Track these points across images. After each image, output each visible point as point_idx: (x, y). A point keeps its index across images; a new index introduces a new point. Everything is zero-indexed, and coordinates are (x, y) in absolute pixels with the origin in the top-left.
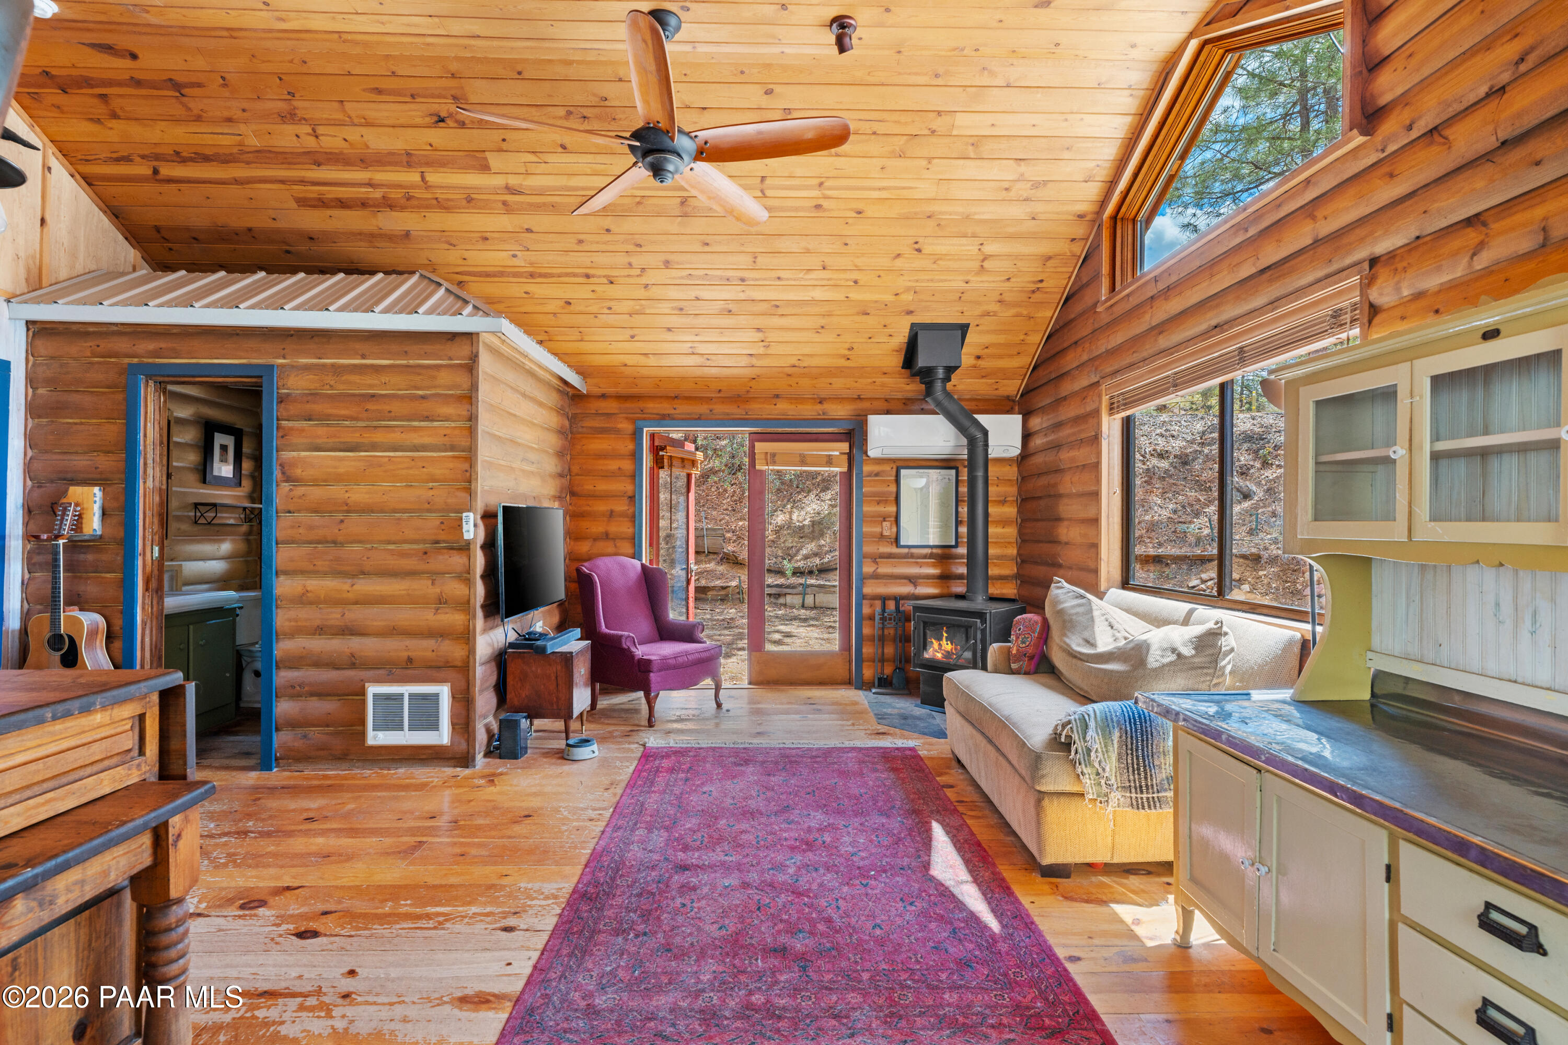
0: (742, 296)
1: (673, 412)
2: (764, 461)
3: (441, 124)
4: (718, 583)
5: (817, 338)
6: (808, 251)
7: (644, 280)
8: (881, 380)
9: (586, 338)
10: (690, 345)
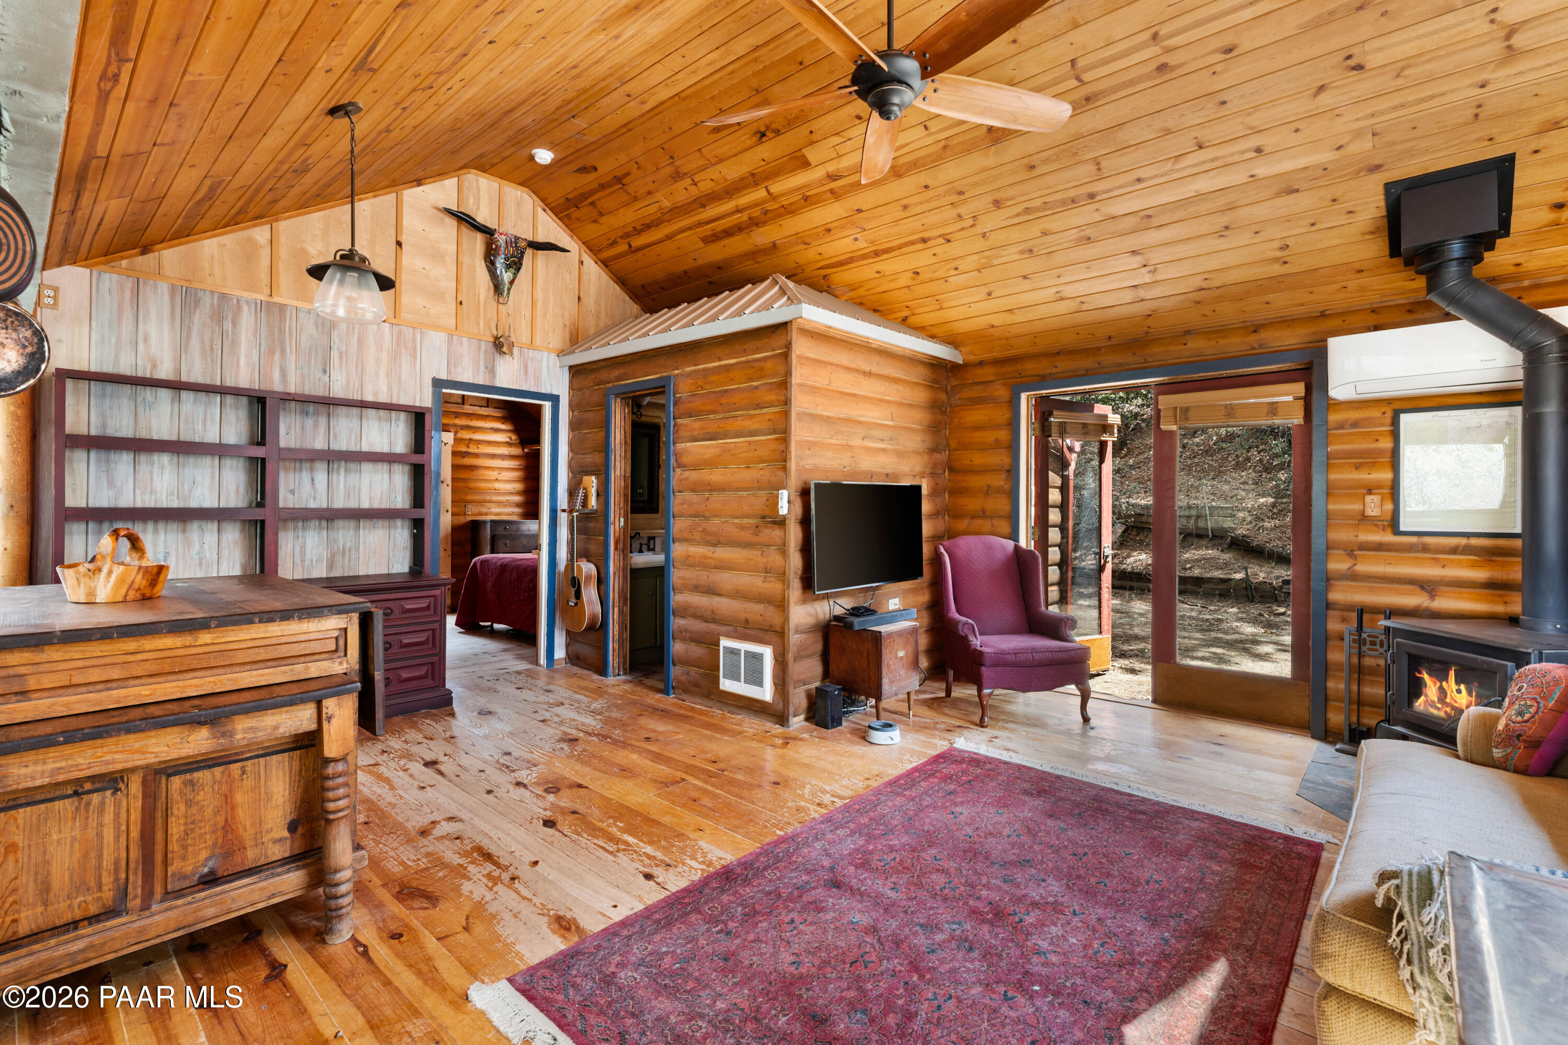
0: (1097, 217)
1: (1054, 370)
2: (1172, 419)
3: (764, 139)
4: (1218, 574)
5: (1221, 244)
6: (1168, 132)
7: (979, 229)
8: (1354, 283)
9: (945, 305)
10: (1055, 289)
